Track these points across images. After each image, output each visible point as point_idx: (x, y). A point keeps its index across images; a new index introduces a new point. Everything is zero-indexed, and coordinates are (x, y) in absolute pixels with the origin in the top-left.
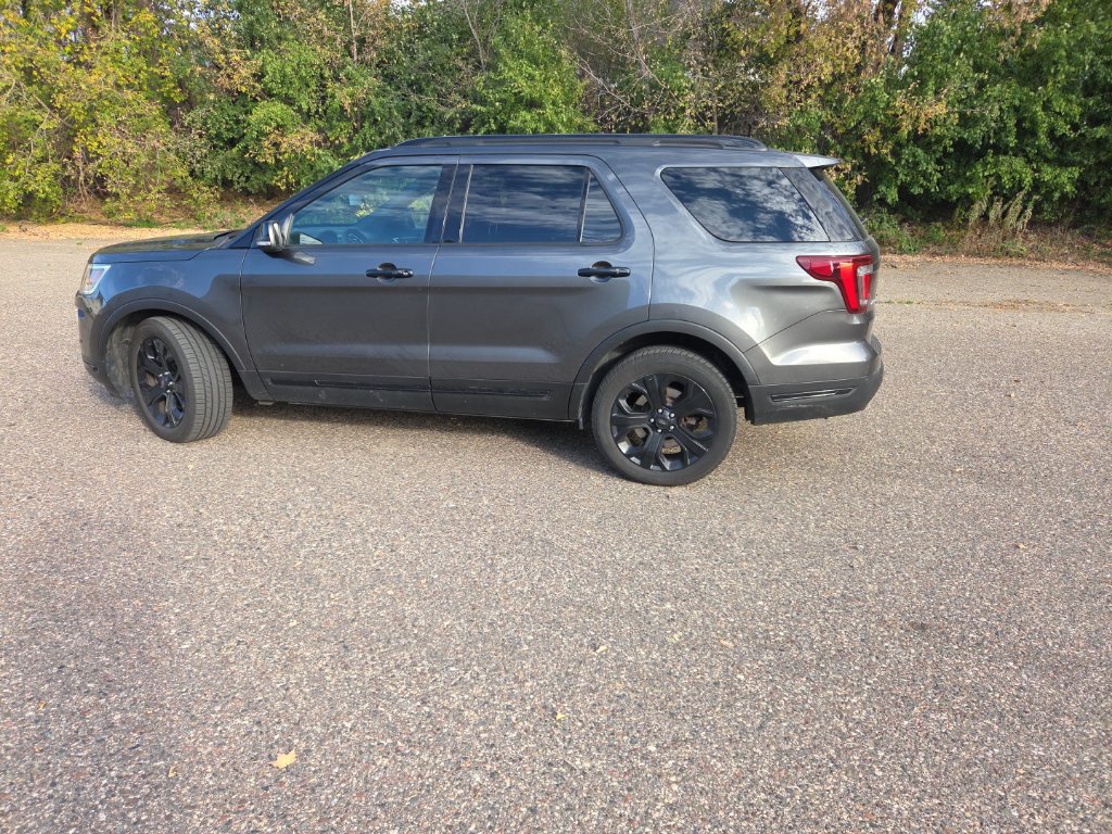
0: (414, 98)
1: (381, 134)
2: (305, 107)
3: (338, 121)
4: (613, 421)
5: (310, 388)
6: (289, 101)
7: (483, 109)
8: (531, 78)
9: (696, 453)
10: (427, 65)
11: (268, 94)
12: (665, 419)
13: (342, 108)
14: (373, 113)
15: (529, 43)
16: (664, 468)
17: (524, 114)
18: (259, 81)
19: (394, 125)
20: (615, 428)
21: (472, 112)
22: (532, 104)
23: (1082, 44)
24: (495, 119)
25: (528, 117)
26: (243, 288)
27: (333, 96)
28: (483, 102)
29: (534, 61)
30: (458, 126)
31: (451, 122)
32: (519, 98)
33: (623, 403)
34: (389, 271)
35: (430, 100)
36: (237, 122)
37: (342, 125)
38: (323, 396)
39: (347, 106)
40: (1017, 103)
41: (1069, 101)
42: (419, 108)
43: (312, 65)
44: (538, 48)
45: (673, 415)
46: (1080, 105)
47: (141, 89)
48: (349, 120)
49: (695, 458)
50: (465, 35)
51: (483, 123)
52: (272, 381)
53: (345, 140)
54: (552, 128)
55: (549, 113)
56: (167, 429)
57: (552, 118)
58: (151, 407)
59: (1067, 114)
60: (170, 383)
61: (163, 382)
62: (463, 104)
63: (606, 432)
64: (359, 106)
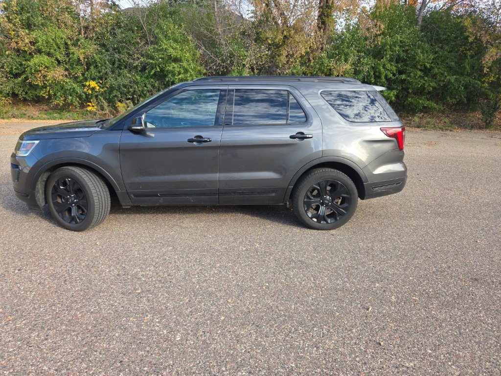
0: (116, 56)
1: (99, 72)
3: (77, 65)
4: (305, 203)
5: (155, 198)
6: (51, 55)
7: (153, 62)
8: (176, 48)
9: (341, 214)
10: (122, 41)
11: (39, 51)
12: (327, 200)
13: (79, 59)
14: (95, 62)
15: (173, 33)
16: (327, 222)
17: (173, 65)
18: (34, 45)
19: (106, 68)
20: (305, 206)
21: (147, 64)
22: (176, 60)
24: (159, 66)
25: (176, 66)
26: (120, 151)
27: (73, 53)
28: (152, 58)
29: (176, 41)
30: (140, 69)
31: (136, 67)
32: (170, 57)
33: (309, 194)
34: (199, 139)
35: (124, 57)
36: (21, 65)
37: (79, 67)
38: (161, 201)
39: (81, 58)
40: (373, 65)
41: (391, 65)
42: (119, 61)
43: (62, 38)
44: (177, 36)
45: (330, 198)
46: (395, 66)
48: (82, 65)
49: (341, 216)
50: (139, 27)
51: (152, 68)
52: (134, 196)
53: (81, 75)
54: (186, 71)
55: (185, 64)
56: (73, 225)
57: (186, 66)
58: (60, 214)
59: (391, 70)
60: (75, 200)
61: (70, 200)
62: (142, 59)
63: (302, 208)
64: (88, 59)
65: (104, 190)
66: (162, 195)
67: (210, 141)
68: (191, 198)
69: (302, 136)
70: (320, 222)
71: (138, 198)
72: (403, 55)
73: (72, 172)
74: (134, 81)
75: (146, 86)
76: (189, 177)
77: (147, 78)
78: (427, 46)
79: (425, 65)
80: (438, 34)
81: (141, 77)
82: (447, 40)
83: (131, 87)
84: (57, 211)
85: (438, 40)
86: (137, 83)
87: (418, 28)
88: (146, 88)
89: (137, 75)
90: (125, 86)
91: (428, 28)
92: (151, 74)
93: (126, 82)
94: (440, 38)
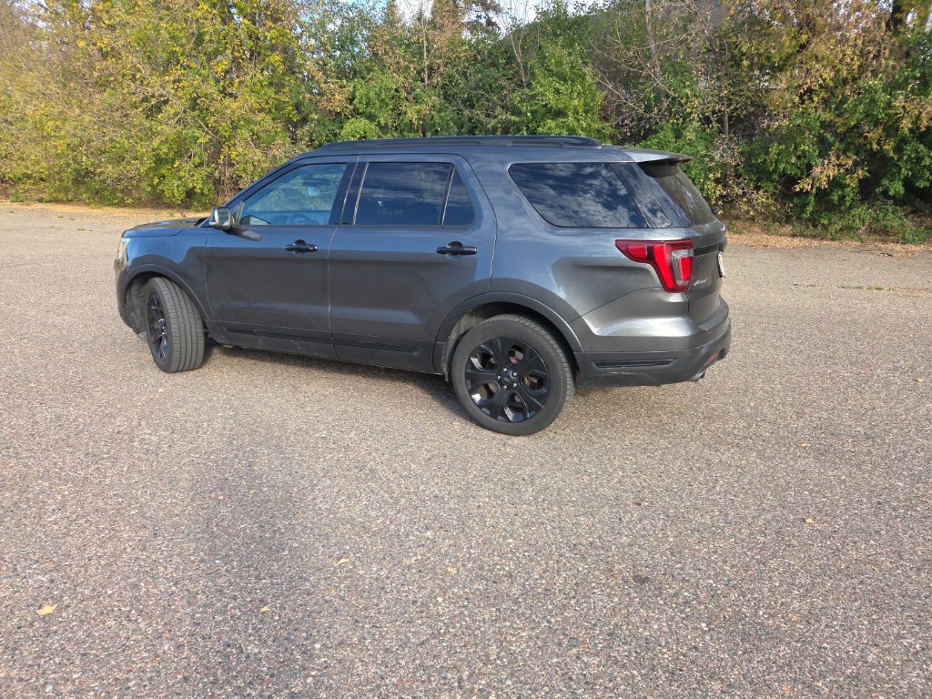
0: (467, 112)
2: (383, 122)
3: (408, 132)
4: (468, 376)
6: (371, 118)
7: (517, 119)
8: (557, 91)
9: (534, 409)
10: (478, 86)
11: (356, 113)
12: (509, 377)
13: (411, 122)
14: (434, 125)
15: (559, 64)
16: (507, 419)
17: (551, 123)
18: (351, 103)
20: (469, 382)
21: (510, 121)
24: (528, 127)
27: (405, 113)
28: (518, 113)
29: (562, 78)
33: (476, 361)
34: (301, 247)
35: (479, 114)
36: (335, 135)
39: (414, 121)
42: (470, 120)
43: (391, 89)
44: (566, 68)
45: (515, 374)
47: (270, 112)
48: (416, 131)
49: (533, 413)
50: (511, 60)
51: (518, 131)
52: (227, 329)
54: (573, 132)
55: (570, 120)
60: (163, 327)
61: (160, 327)
62: (503, 116)
63: (462, 385)
64: (424, 120)
65: (191, 315)
66: (260, 334)
67: (315, 250)
68: (296, 343)
69: (457, 250)
70: (496, 419)
71: (231, 334)
73: (157, 286)
76: (304, 309)
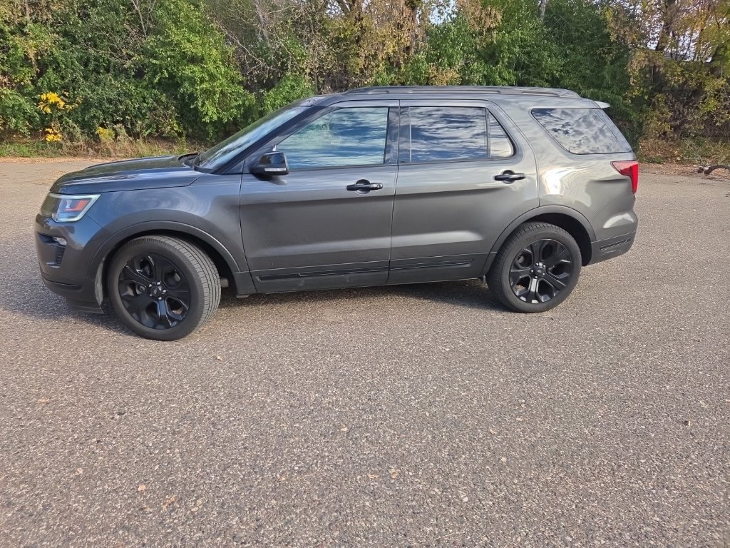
0: (91, 51)
1: (63, 78)
3: (22, 66)
4: (511, 274)
5: (293, 279)
7: (158, 62)
12: (540, 269)
15: (187, 17)
16: (539, 301)
17: (193, 67)
19: (75, 72)
20: (511, 279)
21: (145, 64)
22: (194, 60)
23: (513, 42)
24: (167, 70)
25: (196, 69)
26: (241, 208)
27: (15, 47)
30: (133, 73)
31: (127, 71)
34: (365, 186)
35: (104, 53)
37: (26, 70)
38: (302, 283)
39: (31, 56)
40: (485, 72)
42: (96, 59)
48: (32, 66)
51: (155, 73)
52: (261, 278)
53: (30, 82)
54: (213, 77)
55: (211, 67)
56: (160, 331)
57: (213, 71)
58: (134, 315)
59: (510, 80)
60: (165, 291)
61: (155, 292)
62: (136, 58)
63: (506, 283)
64: (41, 56)
66: (304, 275)
67: (381, 188)
68: (347, 277)
70: (530, 302)
71: (266, 281)
72: (524, 58)
73: (162, 245)
74: (125, 93)
75: (144, 102)
77: (146, 88)
78: (554, 47)
79: (552, 73)
80: (568, 30)
81: (137, 86)
82: (579, 38)
83: (121, 103)
84: (128, 310)
85: (569, 40)
86: (130, 96)
87: (541, 21)
88: (145, 105)
89: (130, 83)
90: (110, 101)
91: (554, 21)
92: (155, 81)
93: (113, 95)
94: (571, 36)
